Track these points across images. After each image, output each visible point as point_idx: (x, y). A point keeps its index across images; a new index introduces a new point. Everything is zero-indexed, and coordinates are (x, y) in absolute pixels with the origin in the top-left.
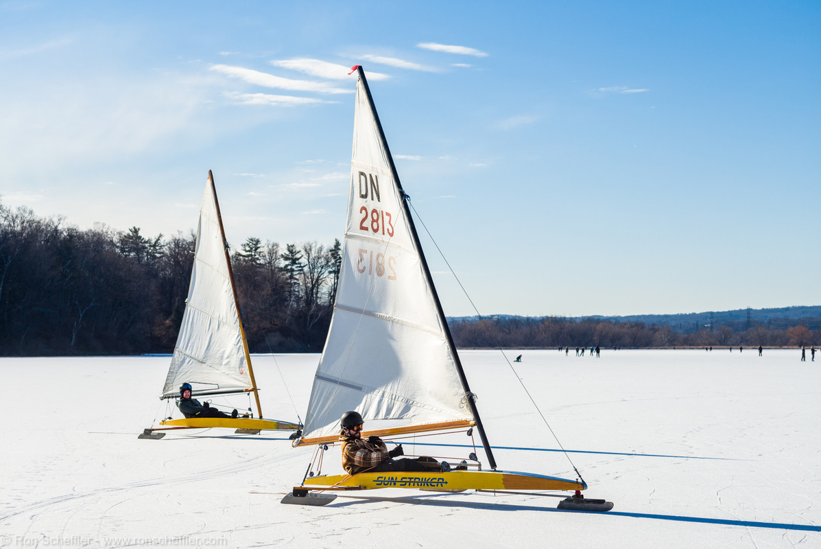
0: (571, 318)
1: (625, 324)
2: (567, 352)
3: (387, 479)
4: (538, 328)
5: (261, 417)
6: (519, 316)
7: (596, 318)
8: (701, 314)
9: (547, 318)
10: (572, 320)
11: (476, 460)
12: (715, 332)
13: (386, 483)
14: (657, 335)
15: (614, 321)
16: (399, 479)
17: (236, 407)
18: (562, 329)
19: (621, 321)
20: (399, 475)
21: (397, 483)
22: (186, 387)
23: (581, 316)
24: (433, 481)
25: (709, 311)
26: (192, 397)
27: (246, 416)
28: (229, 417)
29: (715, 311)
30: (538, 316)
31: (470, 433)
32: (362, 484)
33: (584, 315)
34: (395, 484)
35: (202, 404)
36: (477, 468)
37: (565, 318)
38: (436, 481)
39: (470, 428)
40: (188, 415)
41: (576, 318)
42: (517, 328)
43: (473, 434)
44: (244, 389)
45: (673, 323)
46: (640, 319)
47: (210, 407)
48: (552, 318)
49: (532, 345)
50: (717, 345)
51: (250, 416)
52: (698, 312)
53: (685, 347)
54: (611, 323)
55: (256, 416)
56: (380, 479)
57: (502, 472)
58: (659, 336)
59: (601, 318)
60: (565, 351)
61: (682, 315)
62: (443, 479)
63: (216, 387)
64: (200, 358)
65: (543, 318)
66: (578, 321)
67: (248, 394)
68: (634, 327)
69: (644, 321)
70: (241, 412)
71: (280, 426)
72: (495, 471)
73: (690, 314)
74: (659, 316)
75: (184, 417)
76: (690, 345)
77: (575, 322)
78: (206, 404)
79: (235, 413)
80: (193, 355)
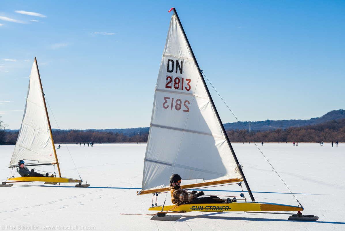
0: (82, 130)
1: (105, 133)
2: (80, 145)
3: (198, 207)
4: (67, 134)
5: (60, 176)
6: (59, 129)
7: (92, 130)
8: (136, 128)
9: (72, 130)
10: (82, 131)
11: (244, 197)
12: (142, 136)
13: (197, 209)
14: (118, 137)
15: (100, 131)
16: (204, 207)
17: (48, 171)
18: (78, 135)
19: (103, 131)
20: (204, 205)
21: (203, 209)
22: (21, 162)
23: (86, 129)
24: (223, 208)
25: (140, 127)
26: (25, 167)
27: (53, 176)
28: (44, 176)
29: (142, 127)
30: (68, 129)
31: (240, 184)
32: (184, 210)
33: (87, 129)
34: (202, 210)
35: (30, 170)
36: (244, 201)
37: (79, 130)
38: (225, 208)
39: (241, 182)
40: (23, 176)
41: (84, 130)
42: (58, 134)
43: (241, 184)
44: (52, 163)
45: (125, 132)
46: (111, 131)
47: (34, 171)
48: (73, 130)
49: (65, 142)
50: (143, 141)
51: (55, 176)
52: (135, 128)
53: (130, 142)
54: (98, 132)
55: (58, 176)
56: (193, 207)
57: (257, 202)
58: (119, 138)
59: (95, 130)
60: (79, 144)
61: (128, 129)
62: (228, 207)
63: (38, 162)
64: (29, 148)
65: (70, 130)
66: (85, 131)
67: (54, 166)
68: (108, 134)
69: (113, 131)
70: (50, 174)
71: (70, 181)
72: (254, 202)
73: (132, 129)
74: (119, 129)
75: (21, 177)
76: (132, 141)
77: (84, 132)
78: (33, 170)
79: (47, 174)
80: (25, 146)
